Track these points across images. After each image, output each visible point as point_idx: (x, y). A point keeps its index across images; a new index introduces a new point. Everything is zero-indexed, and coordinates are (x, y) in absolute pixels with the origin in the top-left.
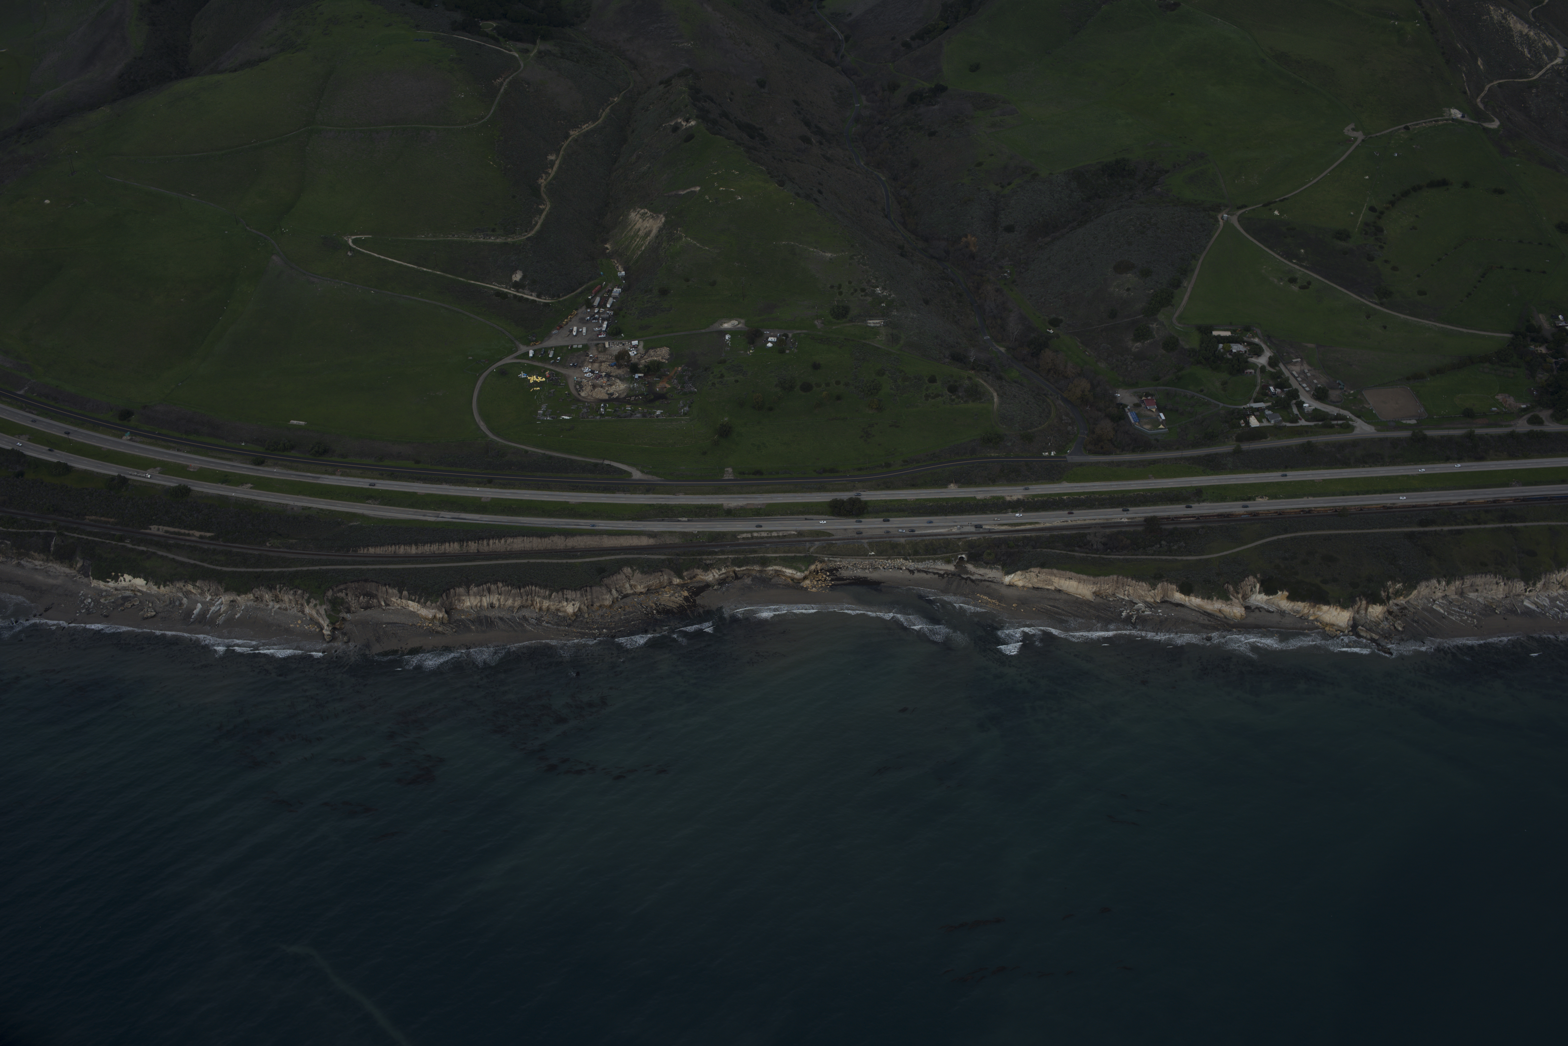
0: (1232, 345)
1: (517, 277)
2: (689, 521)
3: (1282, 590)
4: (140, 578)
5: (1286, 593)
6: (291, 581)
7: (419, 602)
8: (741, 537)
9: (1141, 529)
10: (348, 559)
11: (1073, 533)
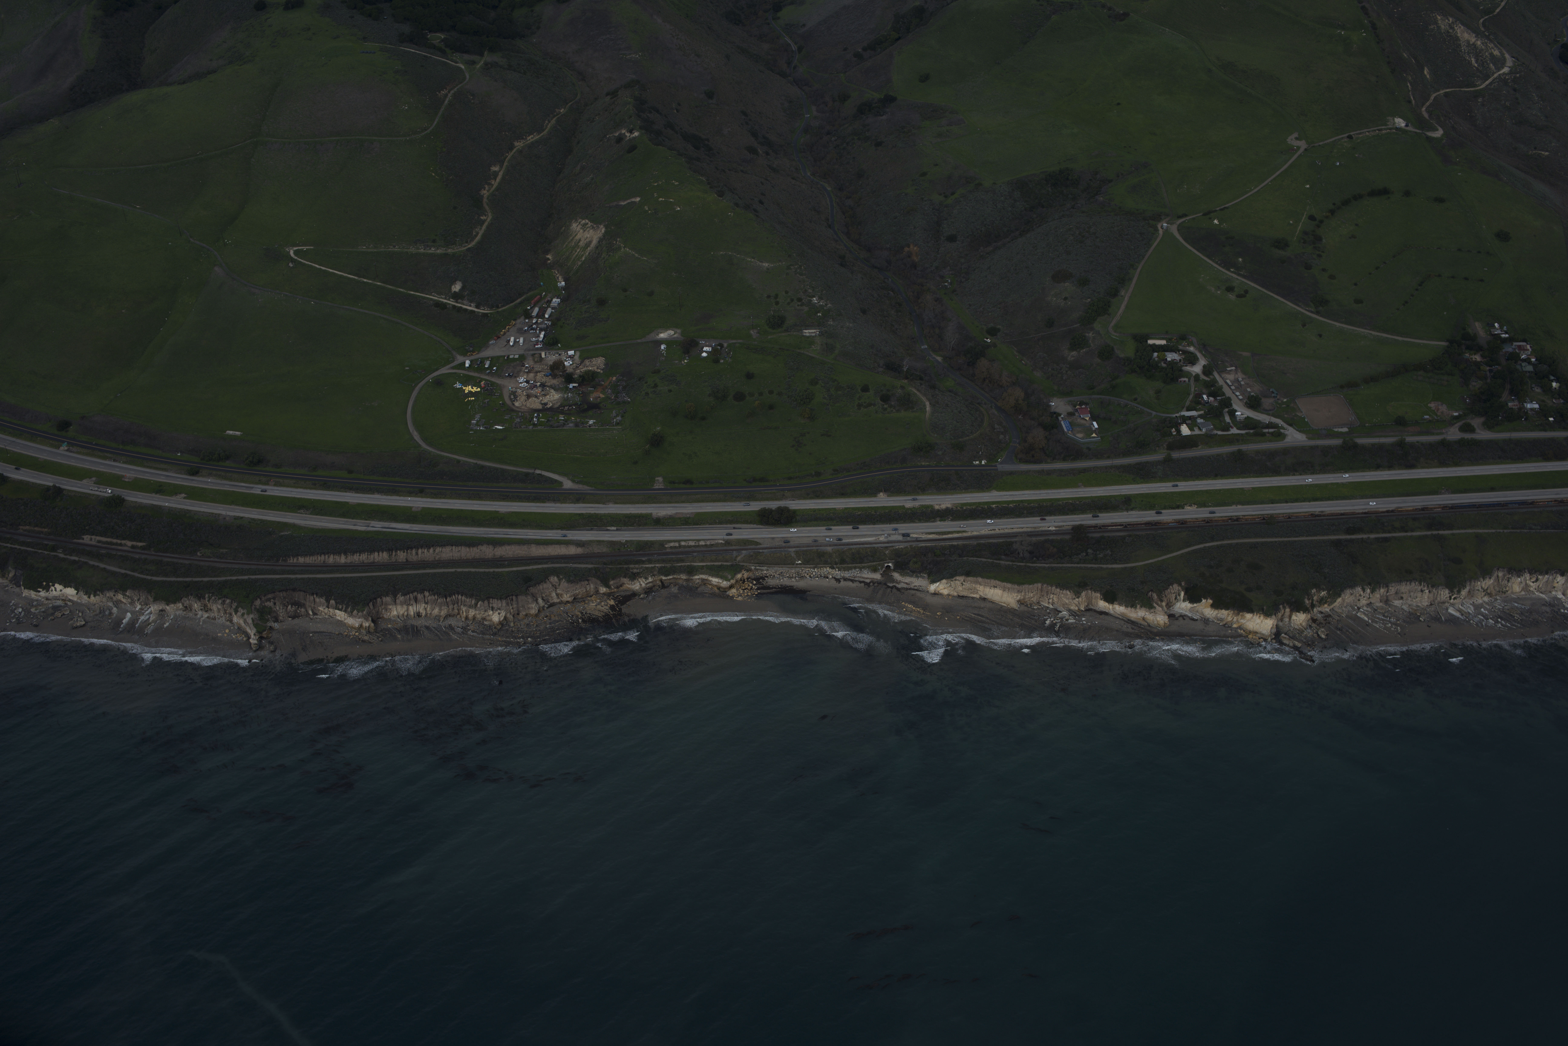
0: (1166, 353)
1: (457, 287)
2: (617, 530)
3: (1206, 598)
4: (71, 587)
5: (1210, 601)
6: (220, 591)
7: (345, 611)
8: (668, 546)
9: (1068, 537)
10: (276, 568)
11: (999, 541)
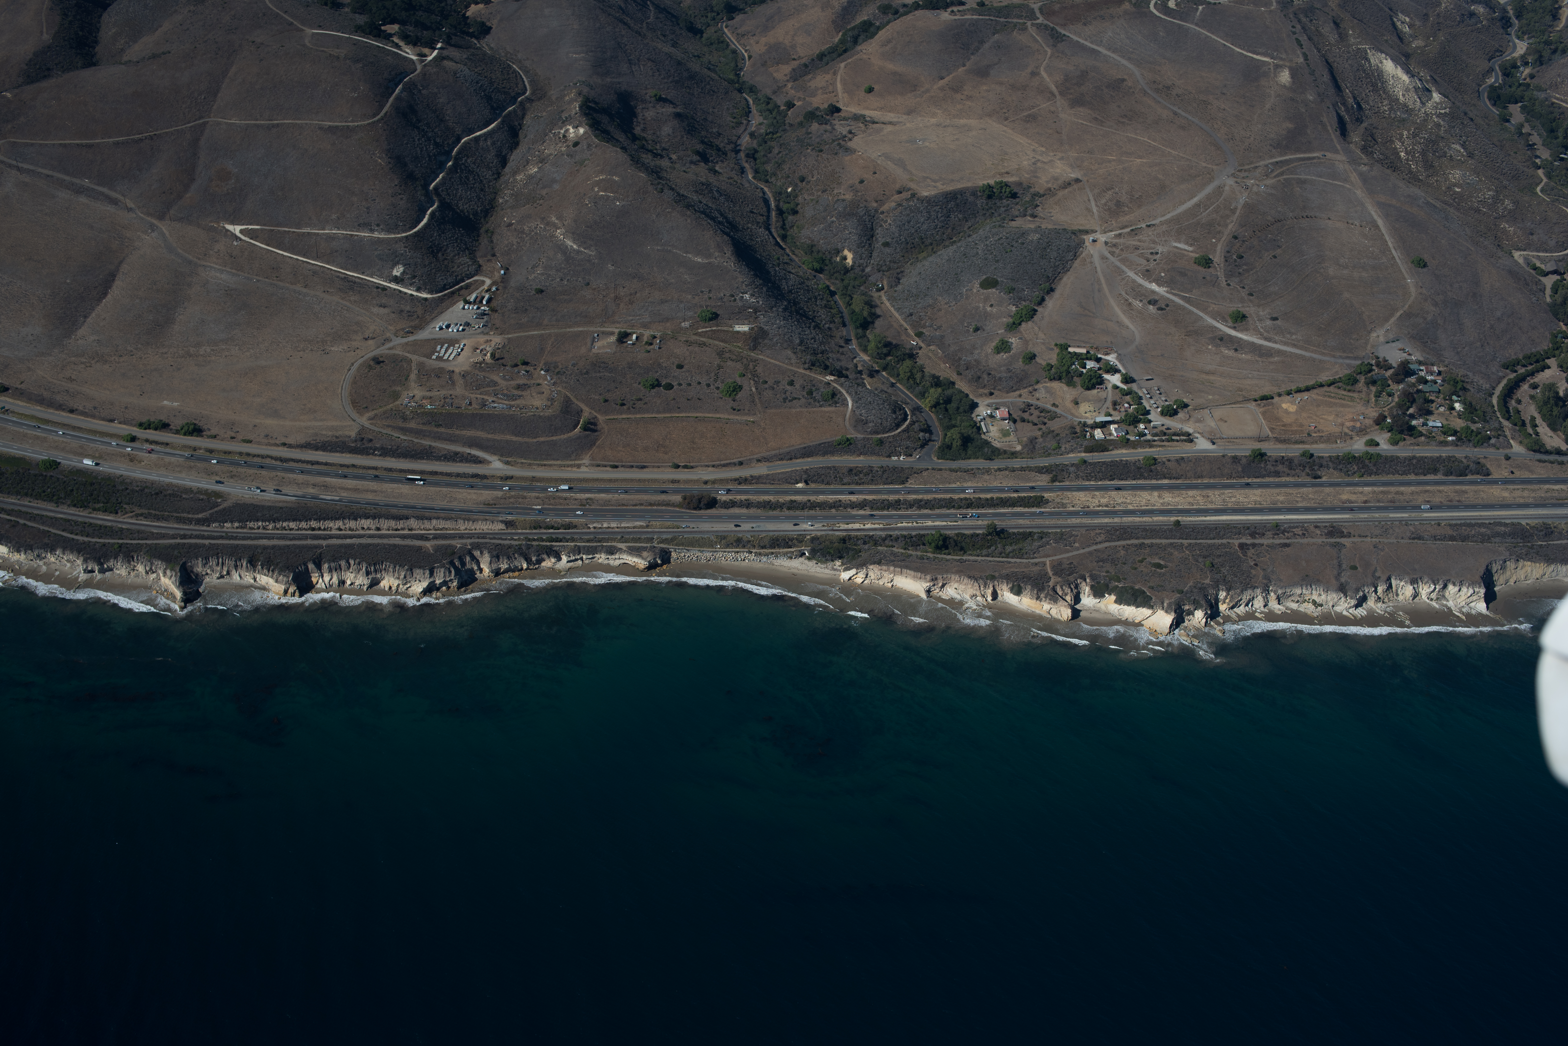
0: (1086, 361)
1: (397, 271)
3: (1110, 594)
5: (1114, 597)
6: (149, 553)
7: (272, 577)
8: (591, 526)
9: (980, 532)
10: (206, 534)
11: (914, 533)
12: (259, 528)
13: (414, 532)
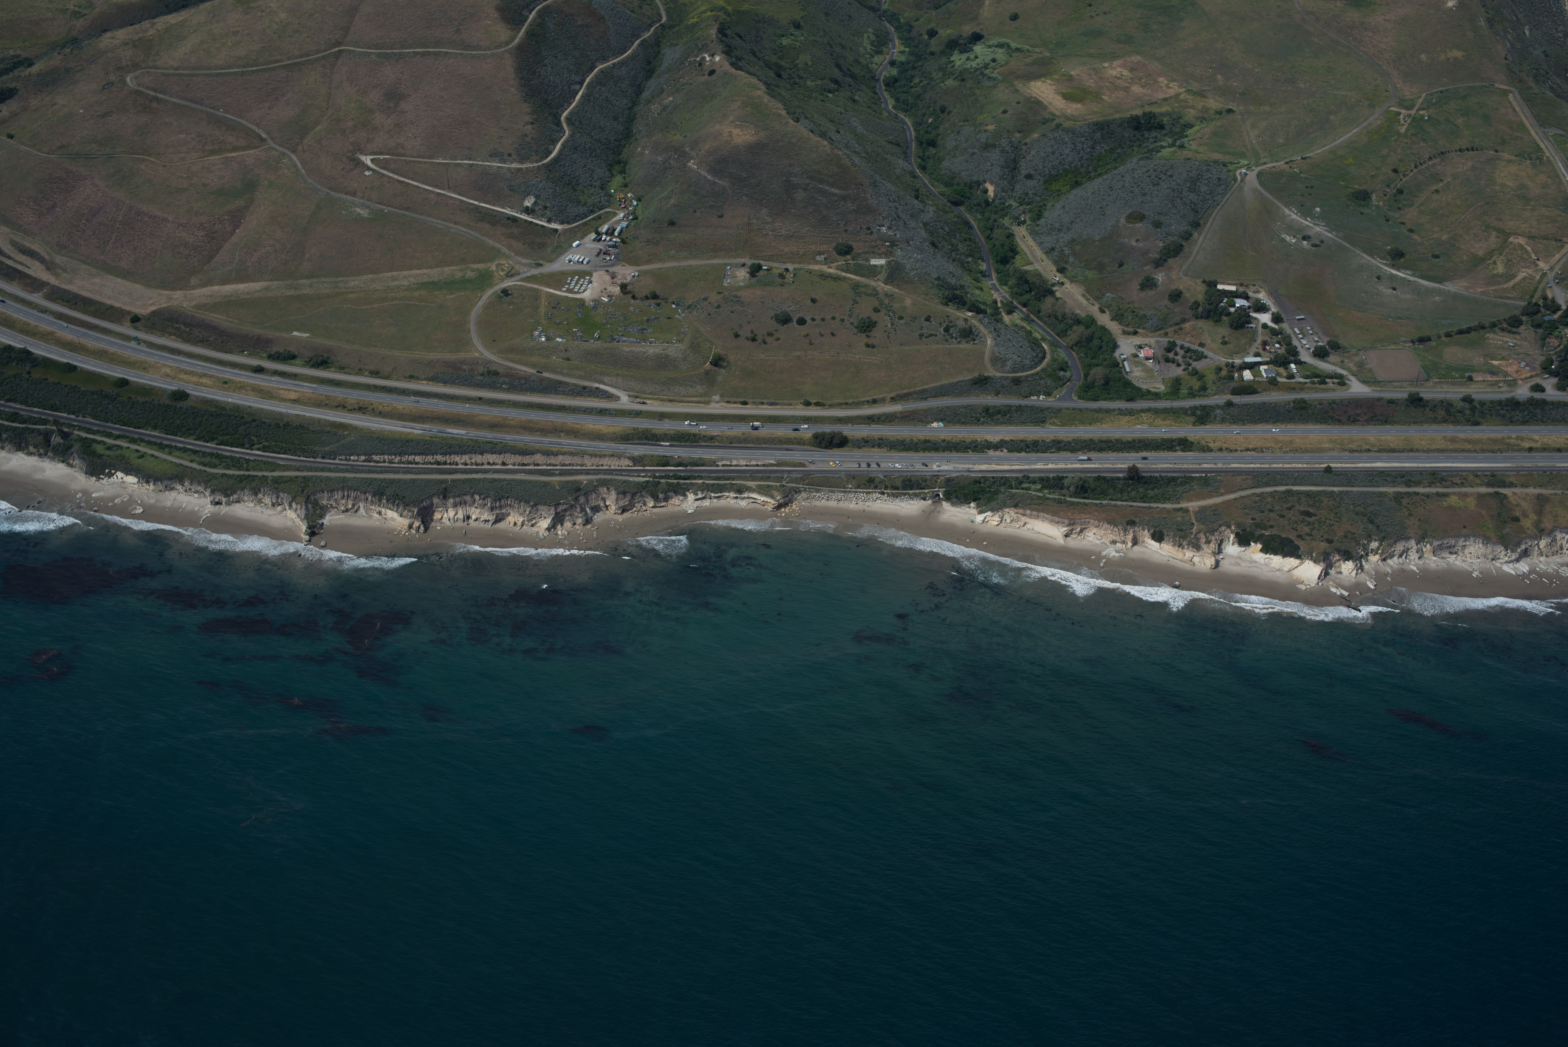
0: (1235, 299)
1: (529, 203)
2: (670, 446)
3: (1255, 542)
4: (132, 475)
5: (1259, 546)
6: (278, 486)
7: (397, 511)
8: (720, 464)
9: (1121, 475)
10: (332, 466)
11: (1051, 475)
12: (384, 462)
13: (540, 467)
